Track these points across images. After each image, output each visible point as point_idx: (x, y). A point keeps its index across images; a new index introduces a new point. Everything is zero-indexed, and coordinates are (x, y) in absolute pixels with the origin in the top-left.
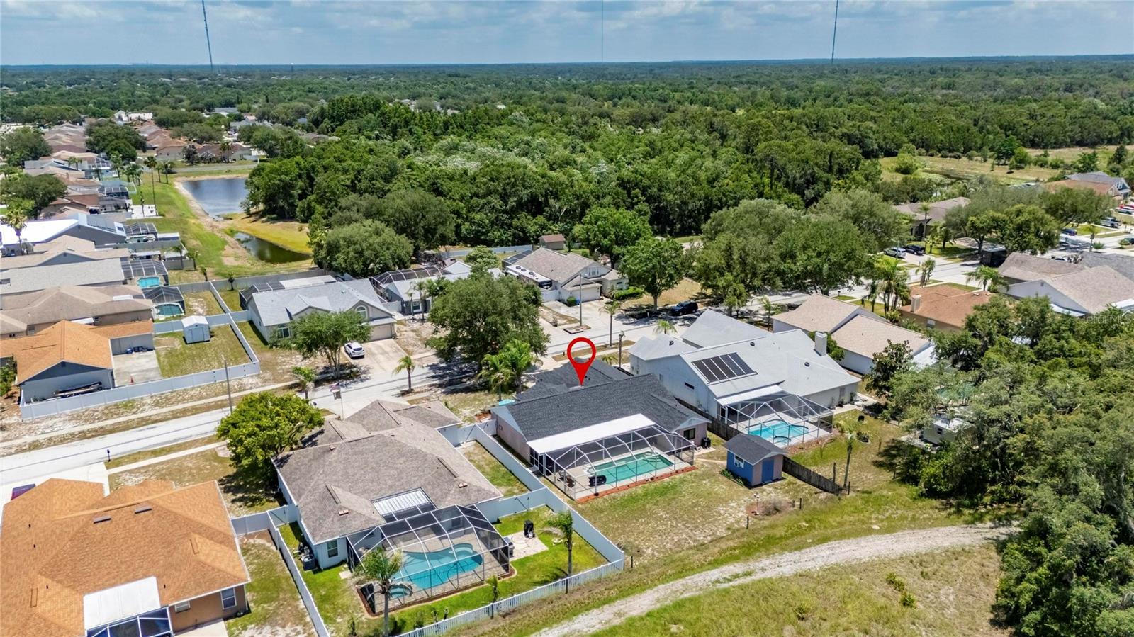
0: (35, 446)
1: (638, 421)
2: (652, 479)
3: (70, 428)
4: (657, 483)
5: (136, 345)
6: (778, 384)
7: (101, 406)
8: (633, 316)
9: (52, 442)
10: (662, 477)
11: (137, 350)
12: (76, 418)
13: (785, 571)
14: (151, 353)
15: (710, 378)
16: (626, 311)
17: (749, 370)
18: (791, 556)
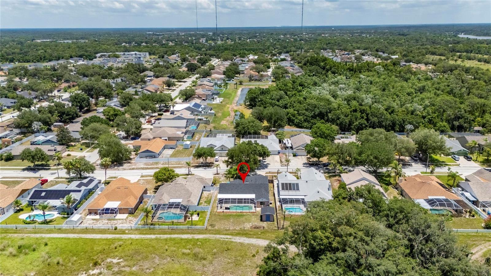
0: (133, 169)
1: (253, 196)
3: (142, 166)
4: (241, 214)
5: (171, 147)
6: (305, 196)
7: (151, 162)
8: (309, 164)
9: (137, 169)
10: (245, 212)
11: (171, 148)
12: (146, 164)
13: (239, 241)
14: (174, 150)
15: (283, 189)
16: (310, 162)
17: (298, 189)
18: (245, 238)
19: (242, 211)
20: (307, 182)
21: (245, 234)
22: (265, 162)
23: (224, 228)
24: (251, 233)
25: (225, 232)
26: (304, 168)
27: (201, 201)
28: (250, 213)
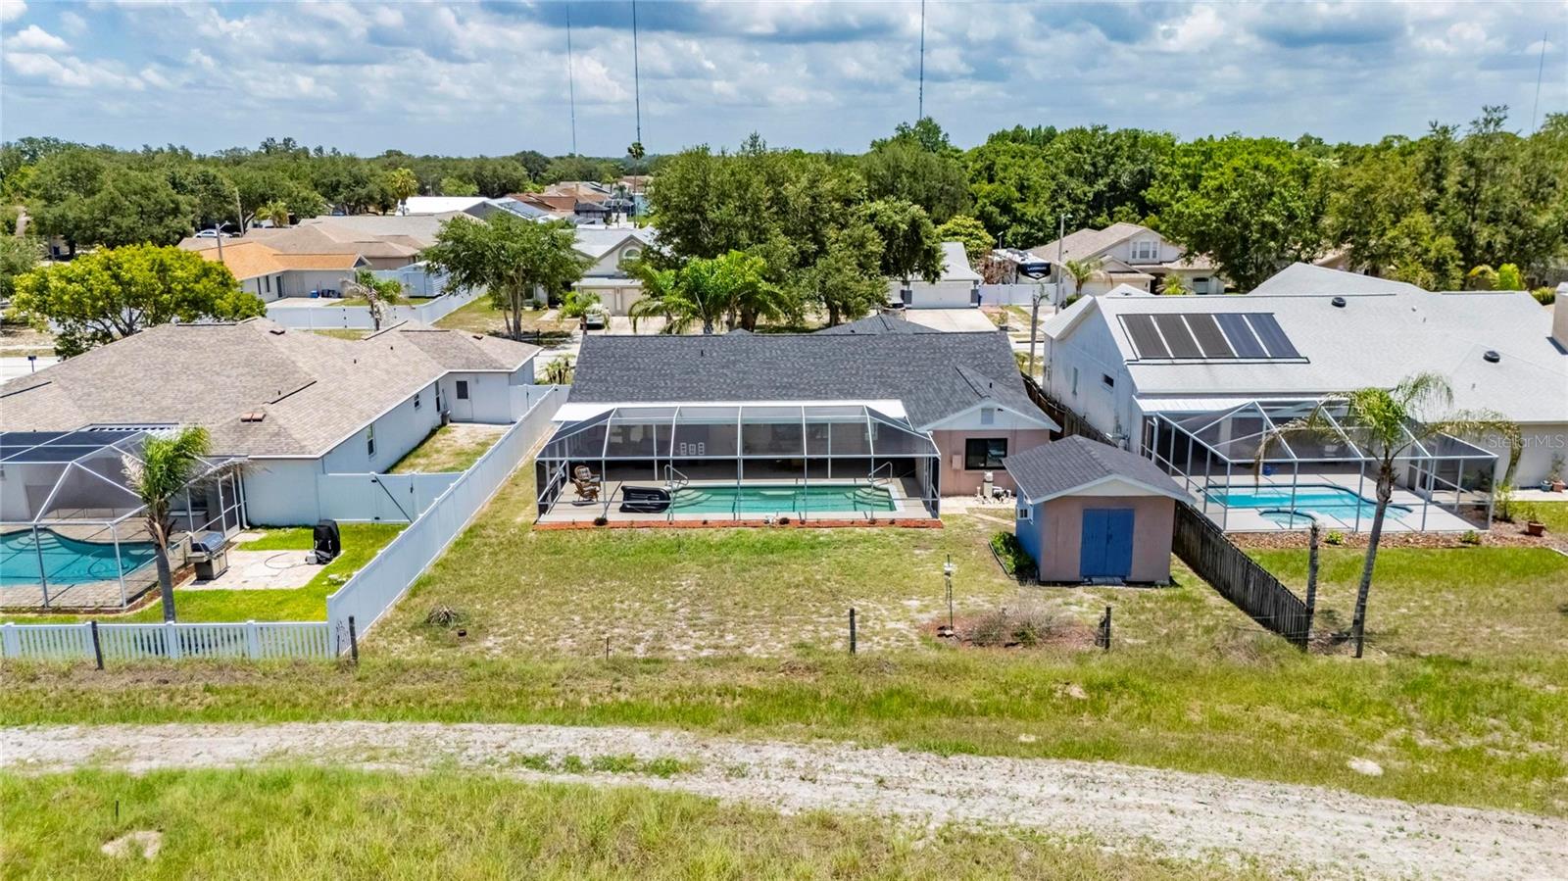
2: (784, 523)
4: (787, 533)
5: (325, 287)
10: (818, 524)
11: (326, 294)
13: (803, 797)
15: (1152, 352)
18: (889, 760)
20: (1338, 304)
21: (876, 707)
24: (961, 692)
25: (593, 690)
28: (875, 530)
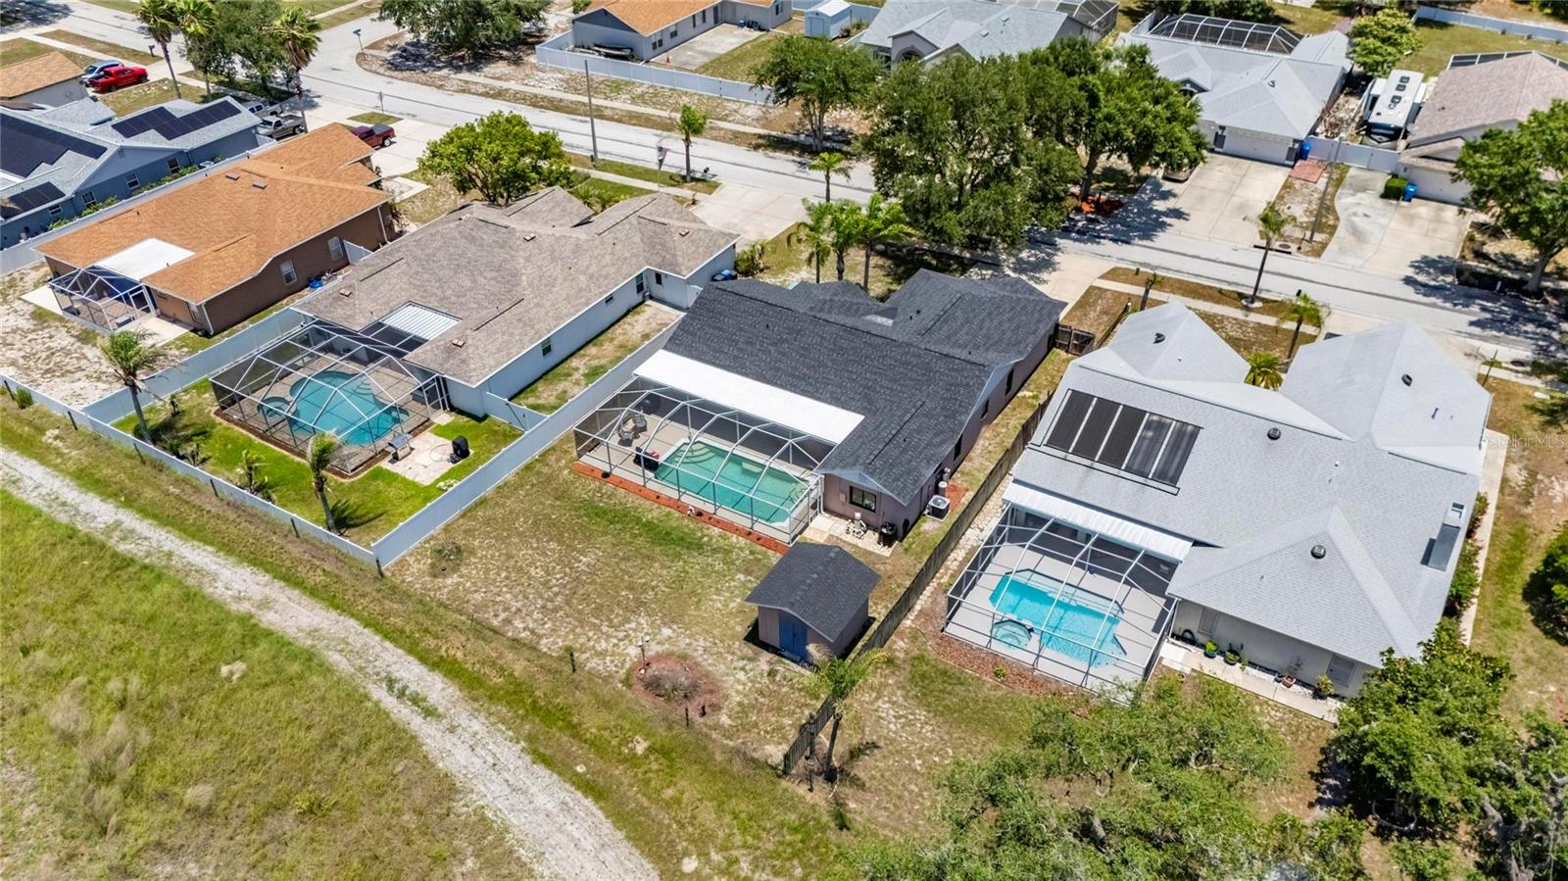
1: (833, 423)
2: (700, 514)
4: (690, 525)
5: (752, 17)
6: (1196, 543)
7: (601, 77)
8: (1461, 273)
10: (718, 523)
11: (750, 25)
13: (456, 758)
14: (757, 34)
15: (1059, 439)
16: (1480, 255)
17: (1169, 476)
19: (709, 508)
20: (1273, 436)
21: (545, 715)
22: (1166, 195)
23: (480, 607)
24: (593, 722)
25: (453, 643)
26: (1409, 292)
27: (575, 362)
28: (742, 541)
